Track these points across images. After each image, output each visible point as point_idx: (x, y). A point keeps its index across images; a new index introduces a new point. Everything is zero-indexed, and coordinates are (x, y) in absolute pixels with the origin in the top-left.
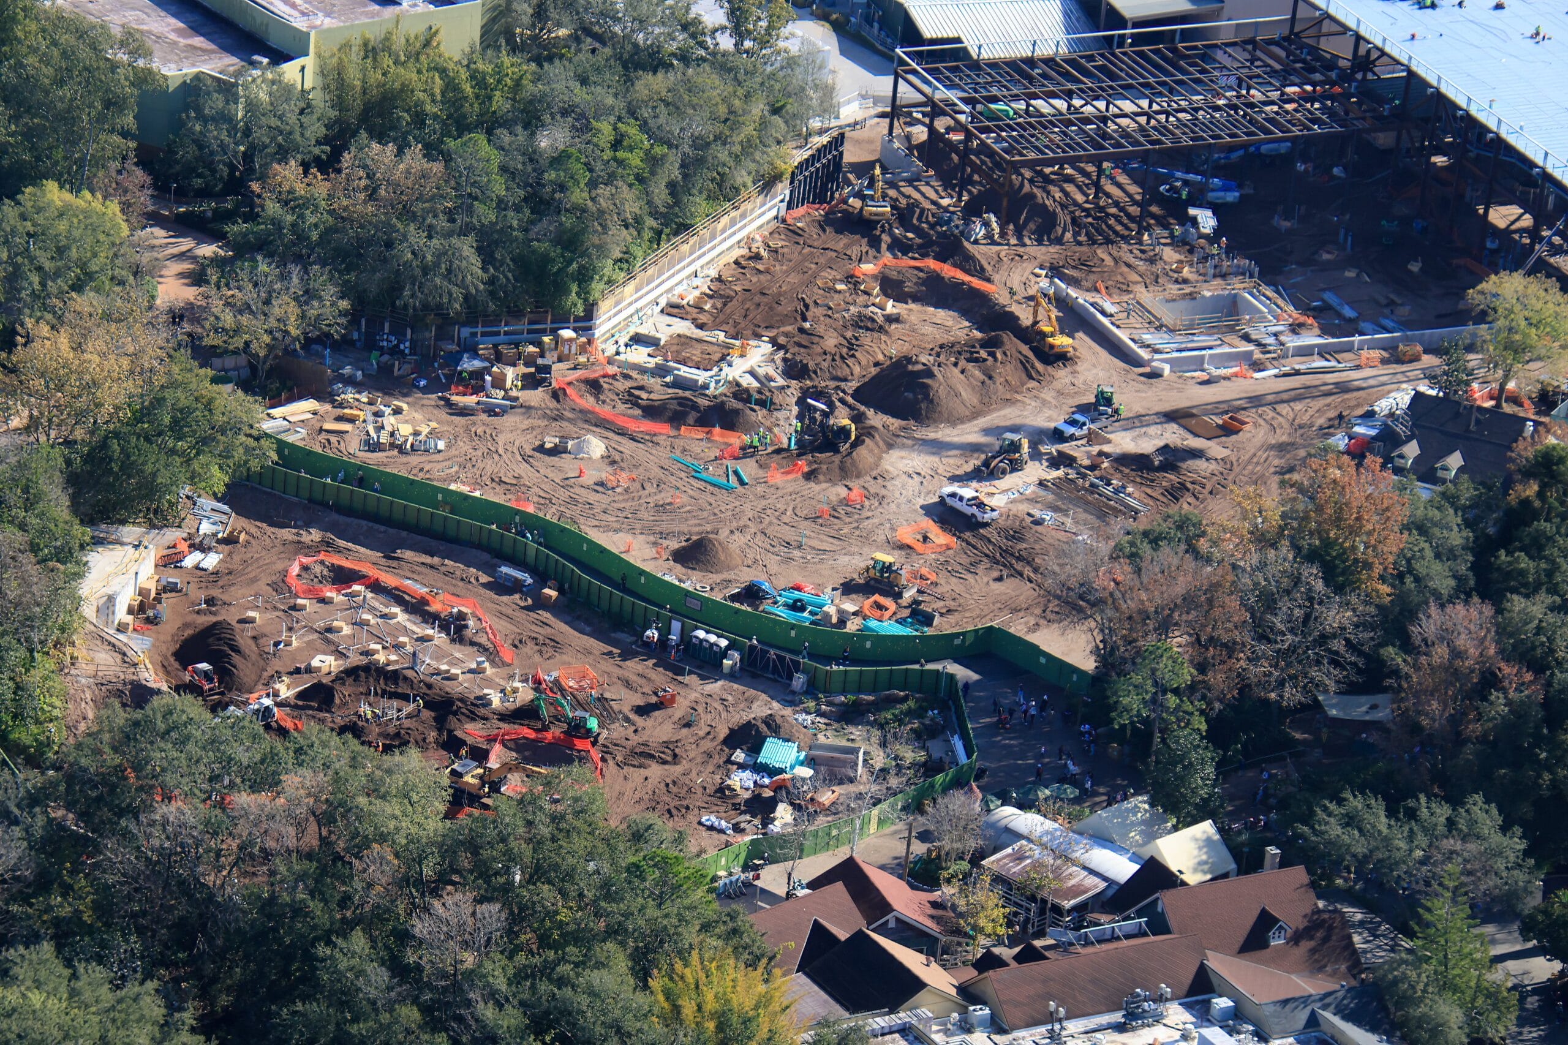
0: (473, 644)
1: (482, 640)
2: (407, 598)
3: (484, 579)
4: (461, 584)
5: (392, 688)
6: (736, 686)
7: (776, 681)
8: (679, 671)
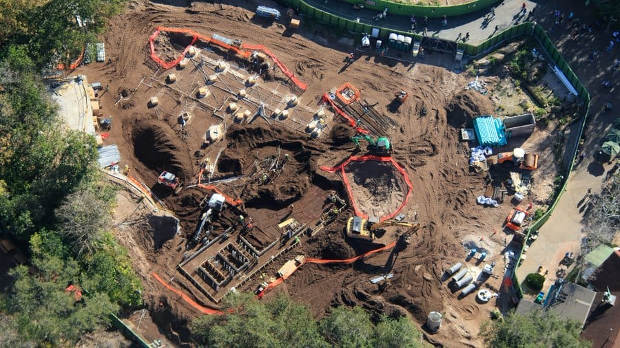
0: (277, 79)
1: (280, 75)
2: (222, 49)
3: (250, 15)
4: (240, 24)
5: (261, 141)
6: (426, 66)
7: (442, 53)
8: (391, 63)
